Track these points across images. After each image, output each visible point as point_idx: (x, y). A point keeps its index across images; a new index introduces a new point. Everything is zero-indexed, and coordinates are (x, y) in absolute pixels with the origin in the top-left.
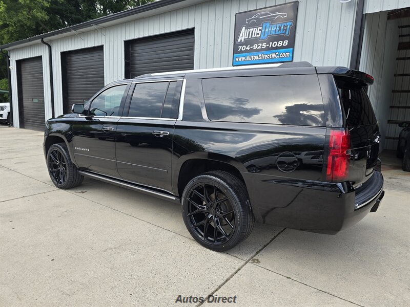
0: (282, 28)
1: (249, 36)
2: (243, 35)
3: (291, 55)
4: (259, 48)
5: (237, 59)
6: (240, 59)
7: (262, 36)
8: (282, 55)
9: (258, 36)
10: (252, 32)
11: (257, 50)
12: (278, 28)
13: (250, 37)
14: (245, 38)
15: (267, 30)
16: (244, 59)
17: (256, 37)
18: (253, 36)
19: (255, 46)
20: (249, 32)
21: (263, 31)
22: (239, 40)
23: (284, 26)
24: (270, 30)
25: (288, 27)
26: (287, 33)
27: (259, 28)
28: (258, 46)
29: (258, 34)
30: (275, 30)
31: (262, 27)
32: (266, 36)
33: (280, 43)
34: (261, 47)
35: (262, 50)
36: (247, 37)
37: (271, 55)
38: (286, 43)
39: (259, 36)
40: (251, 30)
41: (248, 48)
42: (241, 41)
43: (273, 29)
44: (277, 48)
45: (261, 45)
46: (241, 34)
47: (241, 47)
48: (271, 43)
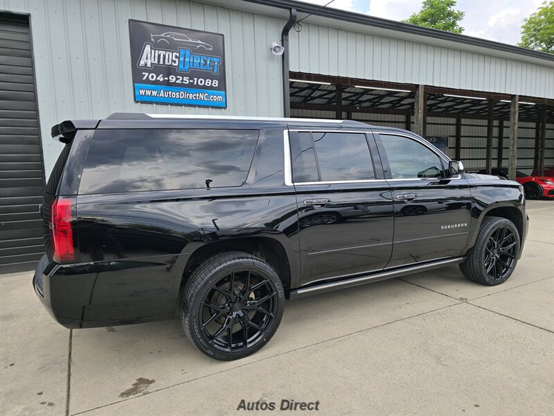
0: (208, 62)
1: (159, 61)
2: (149, 56)
3: (224, 100)
4: (178, 82)
5: (142, 92)
6: (148, 93)
7: (181, 67)
8: (212, 98)
9: (173, 64)
10: (164, 56)
11: (175, 84)
12: (202, 62)
13: (161, 62)
14: (153, 62)
15: (187, 60)
16: (154, 93)
17: (171, 65)
18: (166, 63)
19: (172, 79)
20: (159, 56)
21: (182, 59)
22: (142, 63)
23: (210, 60)
24: (192, 60)
25: (216, 63)
26: (215, 71)
27: (174, 54)
28: (177, 79)
29: (175, 62)
30: (200, 63)
31: (179, 53)
32: (187, 67)
33: (208, 82)
34: (182, 81)
35: (182, 85)
36: (156, 62)
37: (198, 95)
38: (216, 83)
39: (176, 64)
40: (162, 53)
41: (160, 78)
42: (146, 64)
43: (195, 61)
44: (205, 87)
45: (181, 78)
46: (145, 55)
47: (147, 74)
48: (196, 79)
